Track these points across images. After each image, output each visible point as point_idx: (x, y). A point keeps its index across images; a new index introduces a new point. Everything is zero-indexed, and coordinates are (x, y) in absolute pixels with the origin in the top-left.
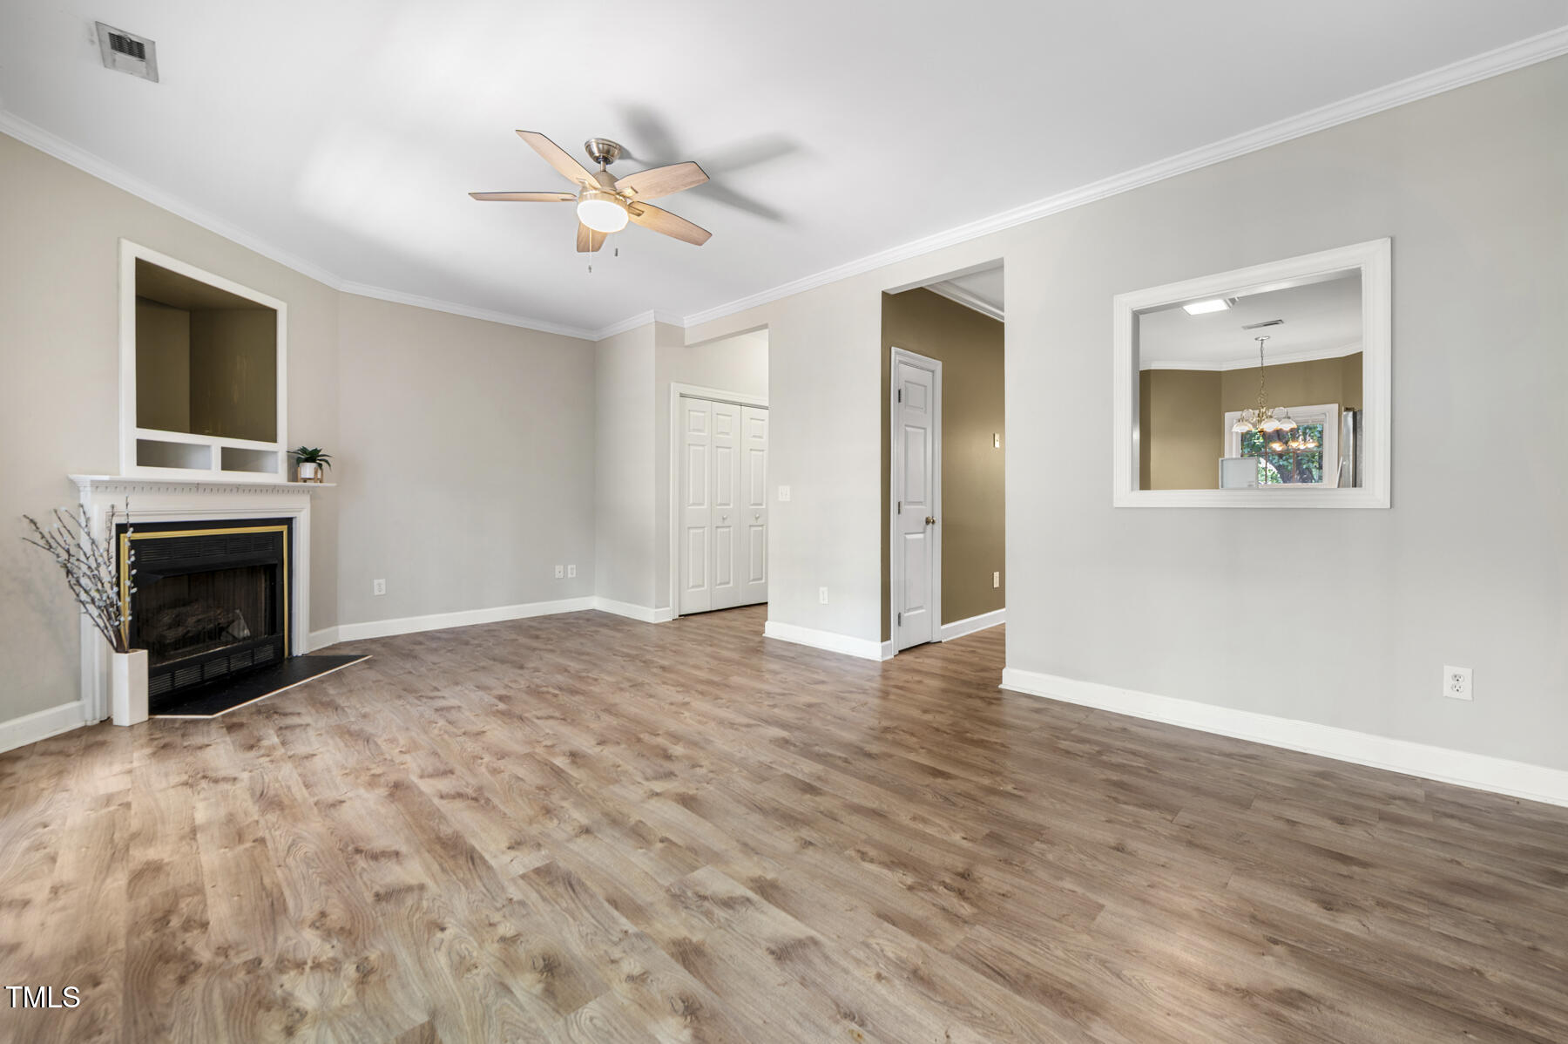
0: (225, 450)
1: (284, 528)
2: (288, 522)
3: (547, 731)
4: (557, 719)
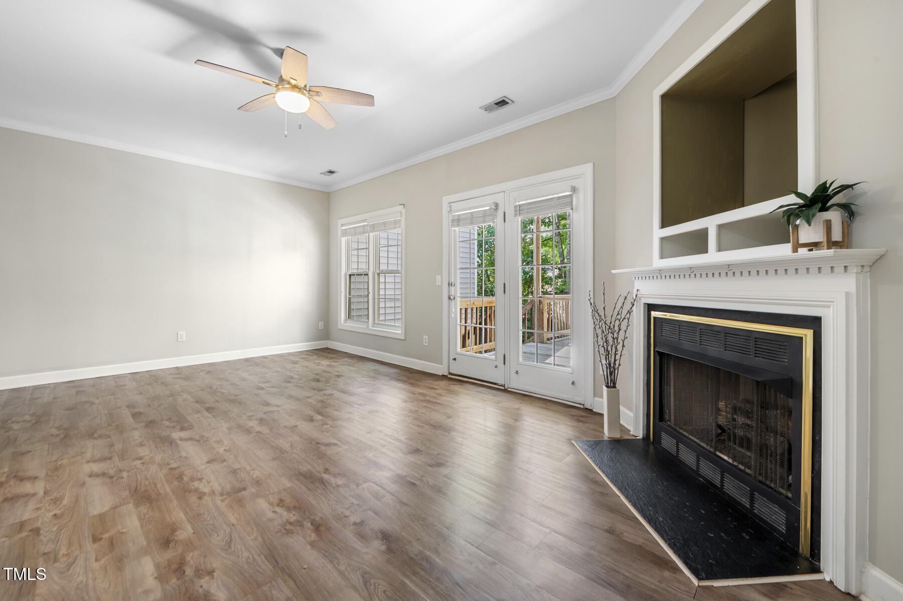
3: (328, 434)
4: (322, 444)
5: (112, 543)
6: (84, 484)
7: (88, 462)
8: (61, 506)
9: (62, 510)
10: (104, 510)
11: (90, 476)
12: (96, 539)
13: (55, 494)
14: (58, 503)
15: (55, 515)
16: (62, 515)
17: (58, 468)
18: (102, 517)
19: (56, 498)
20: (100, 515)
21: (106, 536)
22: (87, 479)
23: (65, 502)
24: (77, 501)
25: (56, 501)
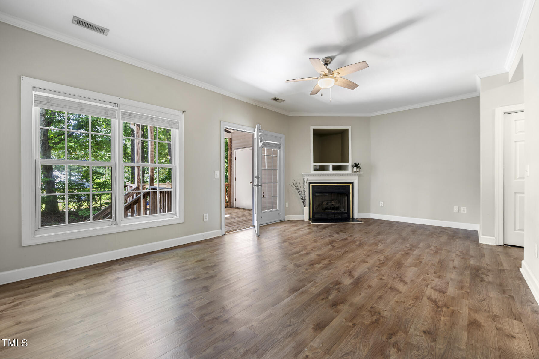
0: (333, 166)
1: (351, 185)
2: (352, 183)
5: (418, 259)
6: (412, 281)
7: (401, 292)
8: (424, 277)
9: (425, 275)
10: (413, 267)
11: (406, 283)
12: (421, 262)
13: (424, 283)
14: (425, 278)
15: (428, 275)
16: (426, 273)
17: (416, 299)
18: (415, 266)
19: (425, 281)
20: (415, 267)
21: (418, 261)
22: (408, 282)
23: (423, 277)
24: (419, 275)
25: (425, 280)
